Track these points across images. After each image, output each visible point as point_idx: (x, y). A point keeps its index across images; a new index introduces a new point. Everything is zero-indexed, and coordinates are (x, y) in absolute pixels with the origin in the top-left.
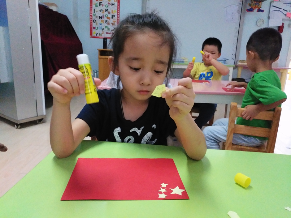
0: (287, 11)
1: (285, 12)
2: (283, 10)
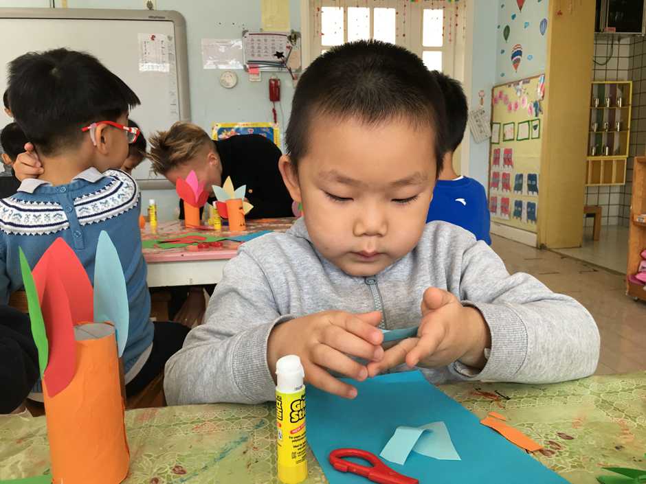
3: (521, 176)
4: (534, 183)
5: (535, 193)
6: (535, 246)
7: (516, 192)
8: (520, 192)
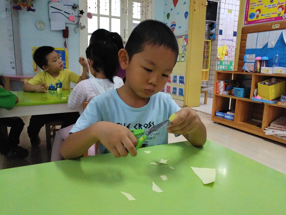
0: (69, 14)
1: (67, 15)
2: (65, 12)
3: (176, 77)
4: (182, 80)
5: (183, 84)
6: (183, 106)
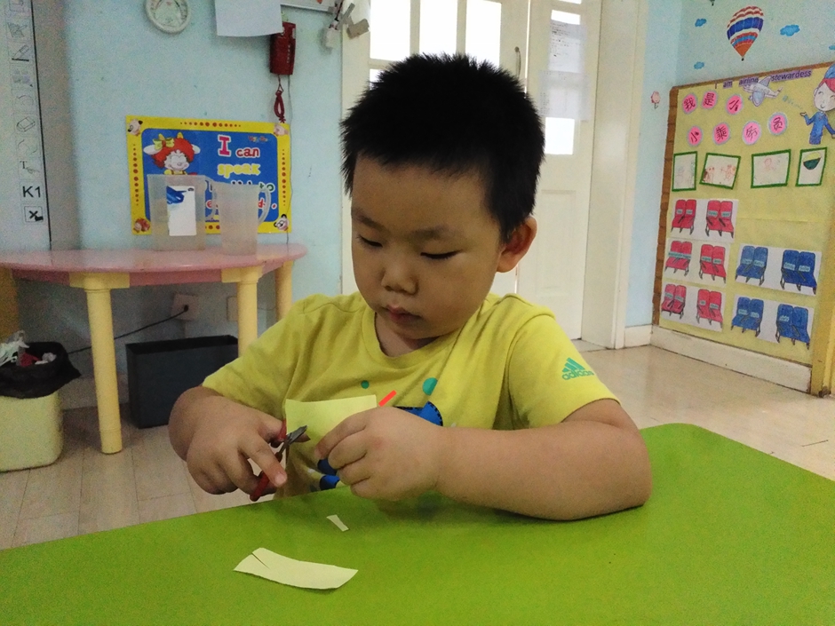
3: (761, 253)
4: (804, 269)
5: (806, 290)
6: (805, 388)
7: (742, 279)
8: (754, 281)
